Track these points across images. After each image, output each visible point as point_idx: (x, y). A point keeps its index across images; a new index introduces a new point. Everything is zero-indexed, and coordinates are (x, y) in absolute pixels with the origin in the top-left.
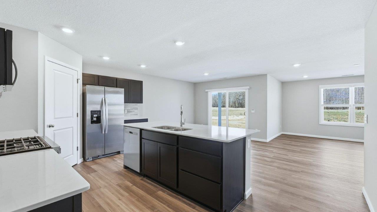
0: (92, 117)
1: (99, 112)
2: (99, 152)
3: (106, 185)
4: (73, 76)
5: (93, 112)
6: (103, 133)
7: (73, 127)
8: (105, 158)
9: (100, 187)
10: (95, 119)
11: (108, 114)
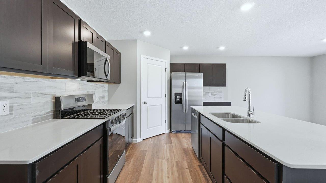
0: (176, 98)
1: (181, 94)
2: (181, 128)
3: (170, 158)
4: (162, 66)
5: (176, 94)
6: (184, 112)
7: (162, 105)
8: (185, 134)
9: (164, 158)
10: (178, 100)
11: (188, 95)
